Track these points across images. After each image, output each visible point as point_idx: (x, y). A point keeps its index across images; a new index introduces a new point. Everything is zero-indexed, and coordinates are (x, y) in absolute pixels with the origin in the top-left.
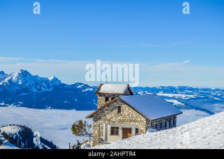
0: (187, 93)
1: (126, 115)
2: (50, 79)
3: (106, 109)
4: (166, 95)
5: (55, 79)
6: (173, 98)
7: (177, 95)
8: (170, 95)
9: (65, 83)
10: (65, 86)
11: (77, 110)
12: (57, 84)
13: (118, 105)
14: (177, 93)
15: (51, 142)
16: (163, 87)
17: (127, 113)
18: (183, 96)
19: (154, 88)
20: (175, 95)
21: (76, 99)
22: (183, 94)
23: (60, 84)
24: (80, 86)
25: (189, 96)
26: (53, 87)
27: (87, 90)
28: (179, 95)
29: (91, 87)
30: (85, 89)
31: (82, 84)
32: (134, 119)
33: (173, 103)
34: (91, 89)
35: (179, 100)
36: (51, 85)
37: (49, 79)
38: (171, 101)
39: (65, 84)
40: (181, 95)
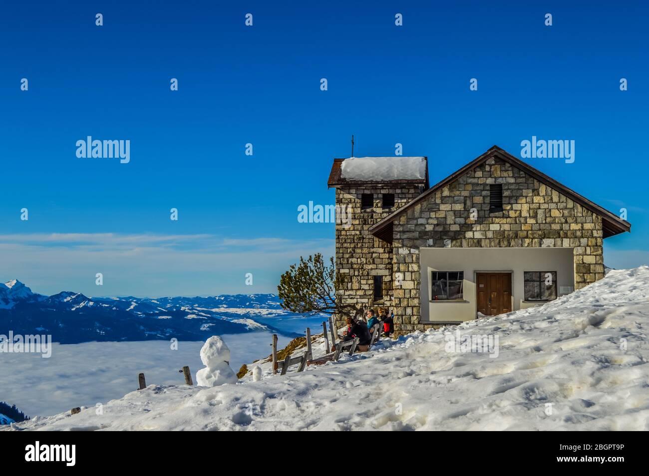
0: (271, 307)
1: (525, 214)
2: (10, 285)
3: (443, 198)
4: (232, 310)
5: (19, 286)
6: (247, 316)
7: (252, 311)
8: (241, 311)
9: (38, 293)
10: (40, 300)
11: (62, 343)
12: (23, 295)
13: (490, 181)
14: (253, 307)
15: (14, 407)
16: (227, 297)
17: (526, 207)
18: (264, 312)
19: (210, 298)
20: (248, 310)
21: (62, 323)
22: (264, 308)
23: (28, 294)
24: (69, 299)
25: (274, 311)
26: (14, 300)
27: (82, 305)
28: (256, 311)
29: (90, 300)
30: (78, 303)
31: (71, 294)
32: (556, 227)
33: (246, 325)
34: (91, 303)
35: (257, 318)
36: (10, 297)
37: (7, 285)
38: (241, 321)
39: (39, 296)
40: (260, 310)
